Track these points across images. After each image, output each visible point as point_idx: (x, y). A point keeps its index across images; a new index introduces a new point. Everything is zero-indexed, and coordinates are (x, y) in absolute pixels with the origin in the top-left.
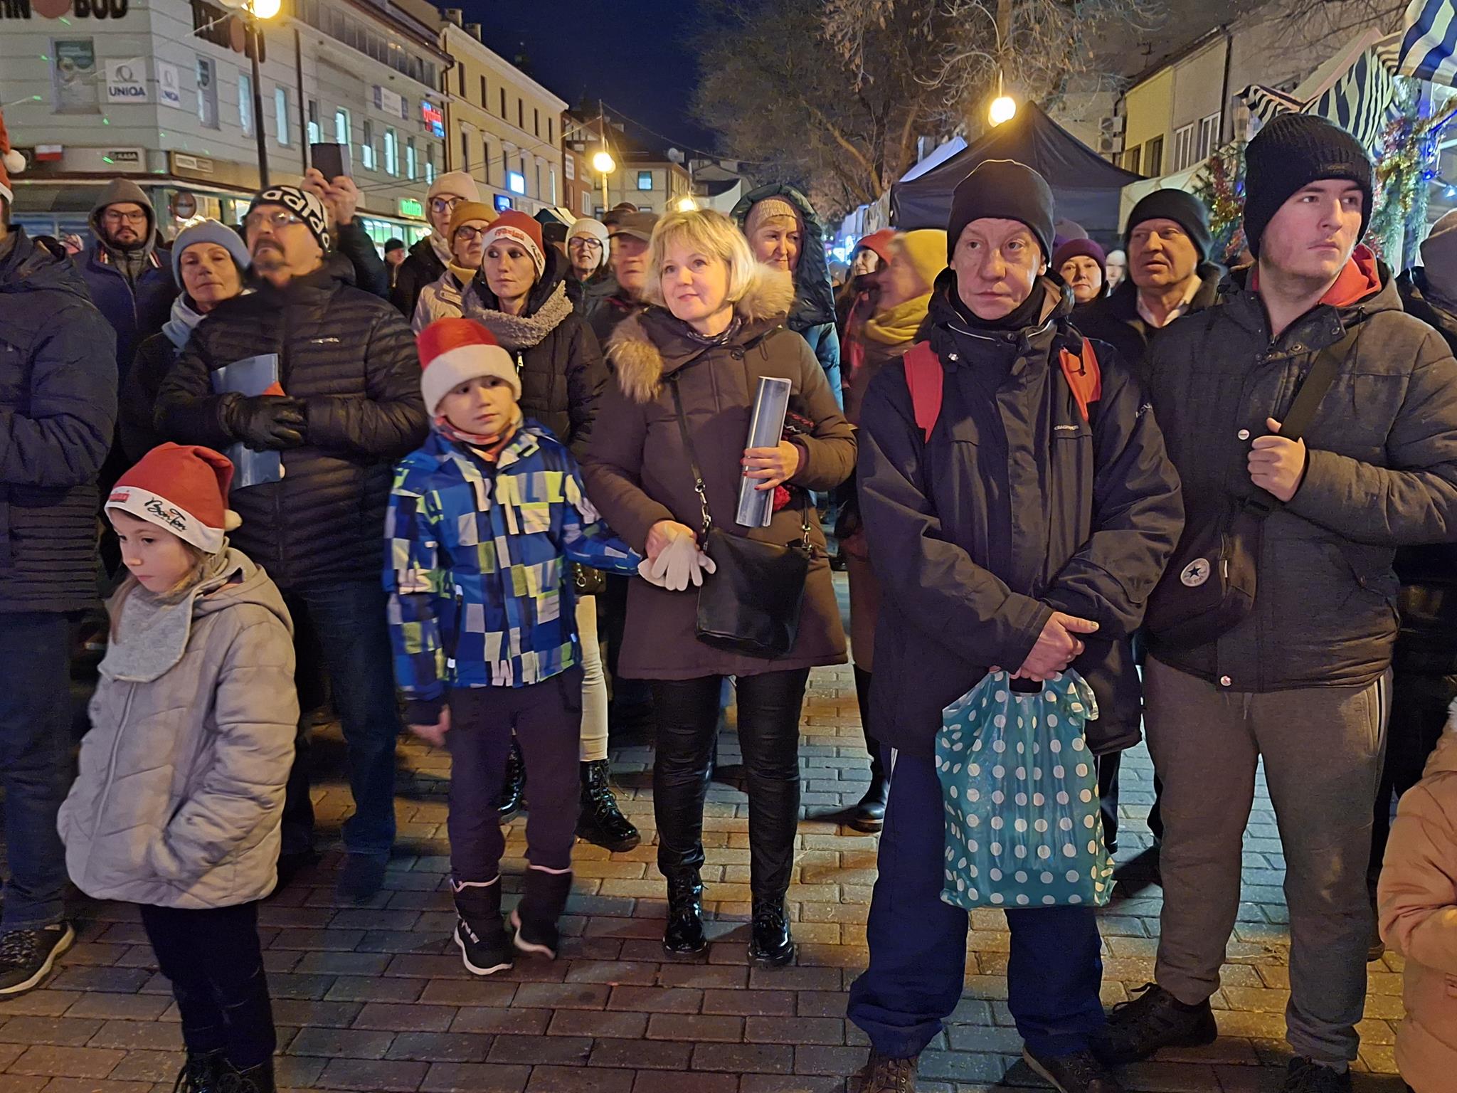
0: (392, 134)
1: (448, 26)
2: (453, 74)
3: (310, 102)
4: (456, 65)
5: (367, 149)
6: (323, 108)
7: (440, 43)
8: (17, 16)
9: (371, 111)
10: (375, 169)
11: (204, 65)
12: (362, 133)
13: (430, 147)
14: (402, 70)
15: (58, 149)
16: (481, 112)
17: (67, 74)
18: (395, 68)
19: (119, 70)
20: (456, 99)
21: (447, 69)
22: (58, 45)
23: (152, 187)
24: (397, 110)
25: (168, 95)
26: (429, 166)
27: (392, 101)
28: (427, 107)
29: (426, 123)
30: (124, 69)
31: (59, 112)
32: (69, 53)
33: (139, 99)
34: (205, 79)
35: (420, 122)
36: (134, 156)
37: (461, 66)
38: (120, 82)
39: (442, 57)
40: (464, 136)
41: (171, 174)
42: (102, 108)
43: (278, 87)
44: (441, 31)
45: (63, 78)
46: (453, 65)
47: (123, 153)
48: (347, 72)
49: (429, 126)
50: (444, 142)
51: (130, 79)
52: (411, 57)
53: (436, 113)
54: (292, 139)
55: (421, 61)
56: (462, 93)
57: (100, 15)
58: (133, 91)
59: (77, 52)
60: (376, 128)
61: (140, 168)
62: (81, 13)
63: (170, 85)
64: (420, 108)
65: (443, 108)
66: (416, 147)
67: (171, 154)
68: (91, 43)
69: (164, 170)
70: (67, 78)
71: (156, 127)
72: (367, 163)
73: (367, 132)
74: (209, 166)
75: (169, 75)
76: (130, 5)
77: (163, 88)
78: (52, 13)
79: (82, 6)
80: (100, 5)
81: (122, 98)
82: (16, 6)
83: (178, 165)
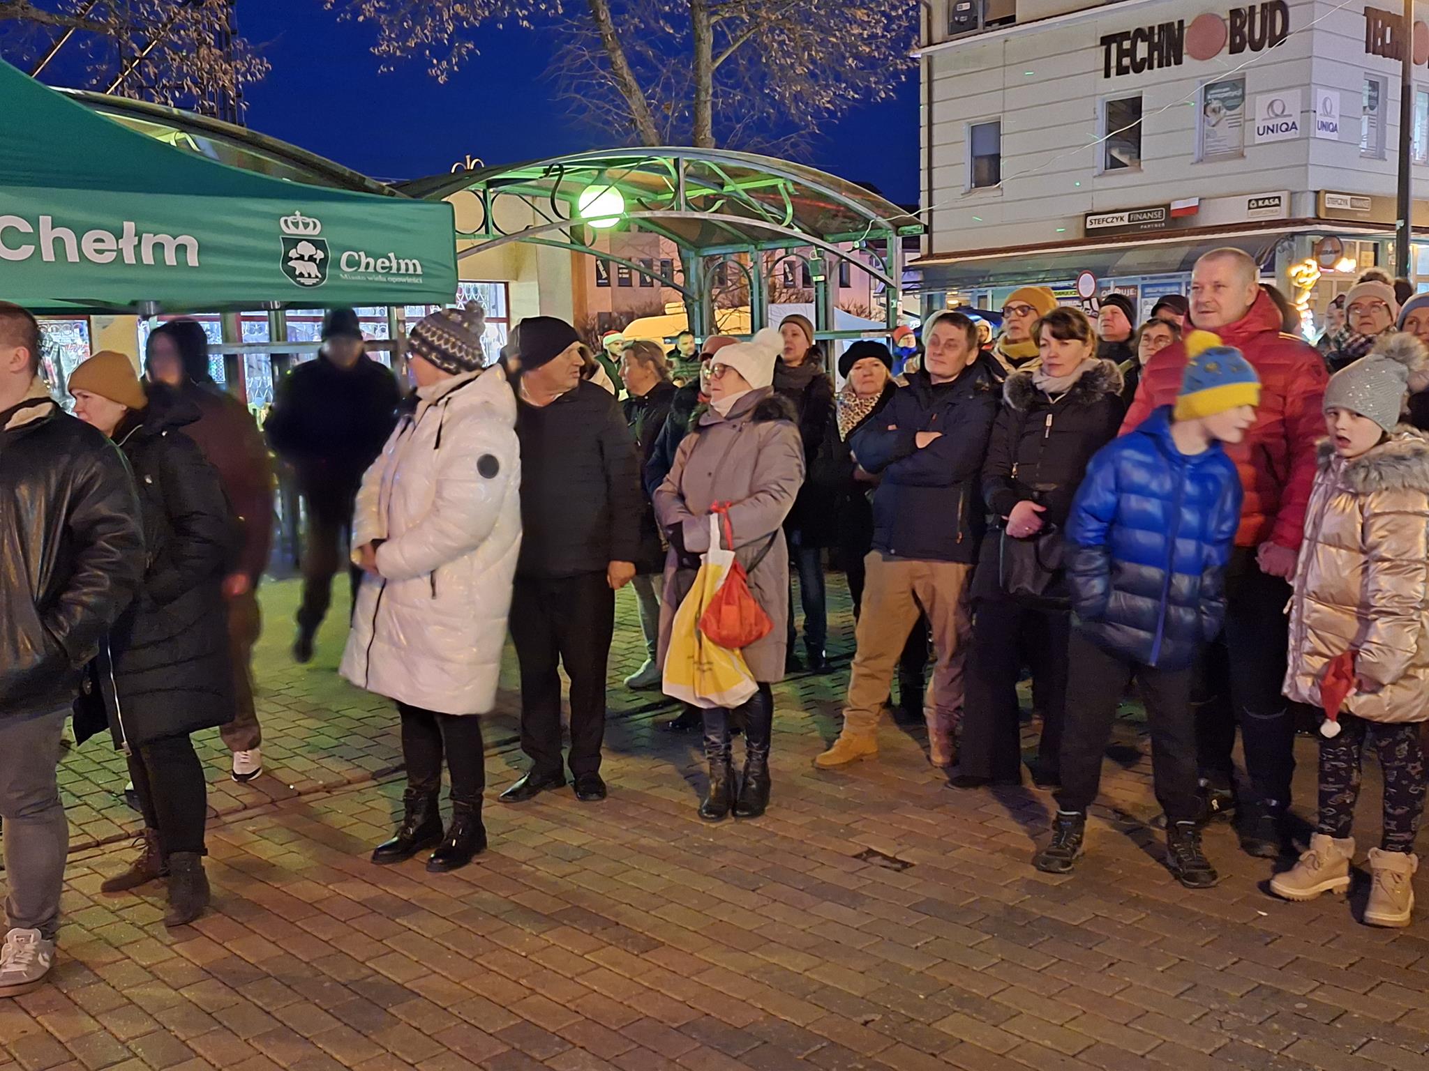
8: (1169, 64)
11: (1374, 85)
15: (1194, 202)
17: (1213, 119)
19: (1271, 105)
22: (1208, 88)
23: (1293, 234)
25: (1324, 126)
30: (1275, 104)
31: (1200, 161)
32: (1219, 96)
33: (1291, 134)
34: (1374, 102)
36: (1277, 201)
38: (1271, 118)
41: (1318, 217)
42: (1246, 152)
45: (1209, 123)
47: (1264, 199)
51: (1282, 115)
57: (1256, 47)
58: (1284, 127)
59: (1226, 93)
62: (1235, 49)
63: (1328, 114)
67: (1322, 194)
68: (1243, 80)
69: (1310, 214)
70: (1214, 122)
71: (1306, 165)
74: (1367, 204)
75: (1328, 102)
76: (1290, 30)
77: (1320, 118)
78: (1205, 54)
79: (1238, 41)
80: (1257, 36)
81: (1271, 137)
82: (1168, 53)
83: (1328, 206)
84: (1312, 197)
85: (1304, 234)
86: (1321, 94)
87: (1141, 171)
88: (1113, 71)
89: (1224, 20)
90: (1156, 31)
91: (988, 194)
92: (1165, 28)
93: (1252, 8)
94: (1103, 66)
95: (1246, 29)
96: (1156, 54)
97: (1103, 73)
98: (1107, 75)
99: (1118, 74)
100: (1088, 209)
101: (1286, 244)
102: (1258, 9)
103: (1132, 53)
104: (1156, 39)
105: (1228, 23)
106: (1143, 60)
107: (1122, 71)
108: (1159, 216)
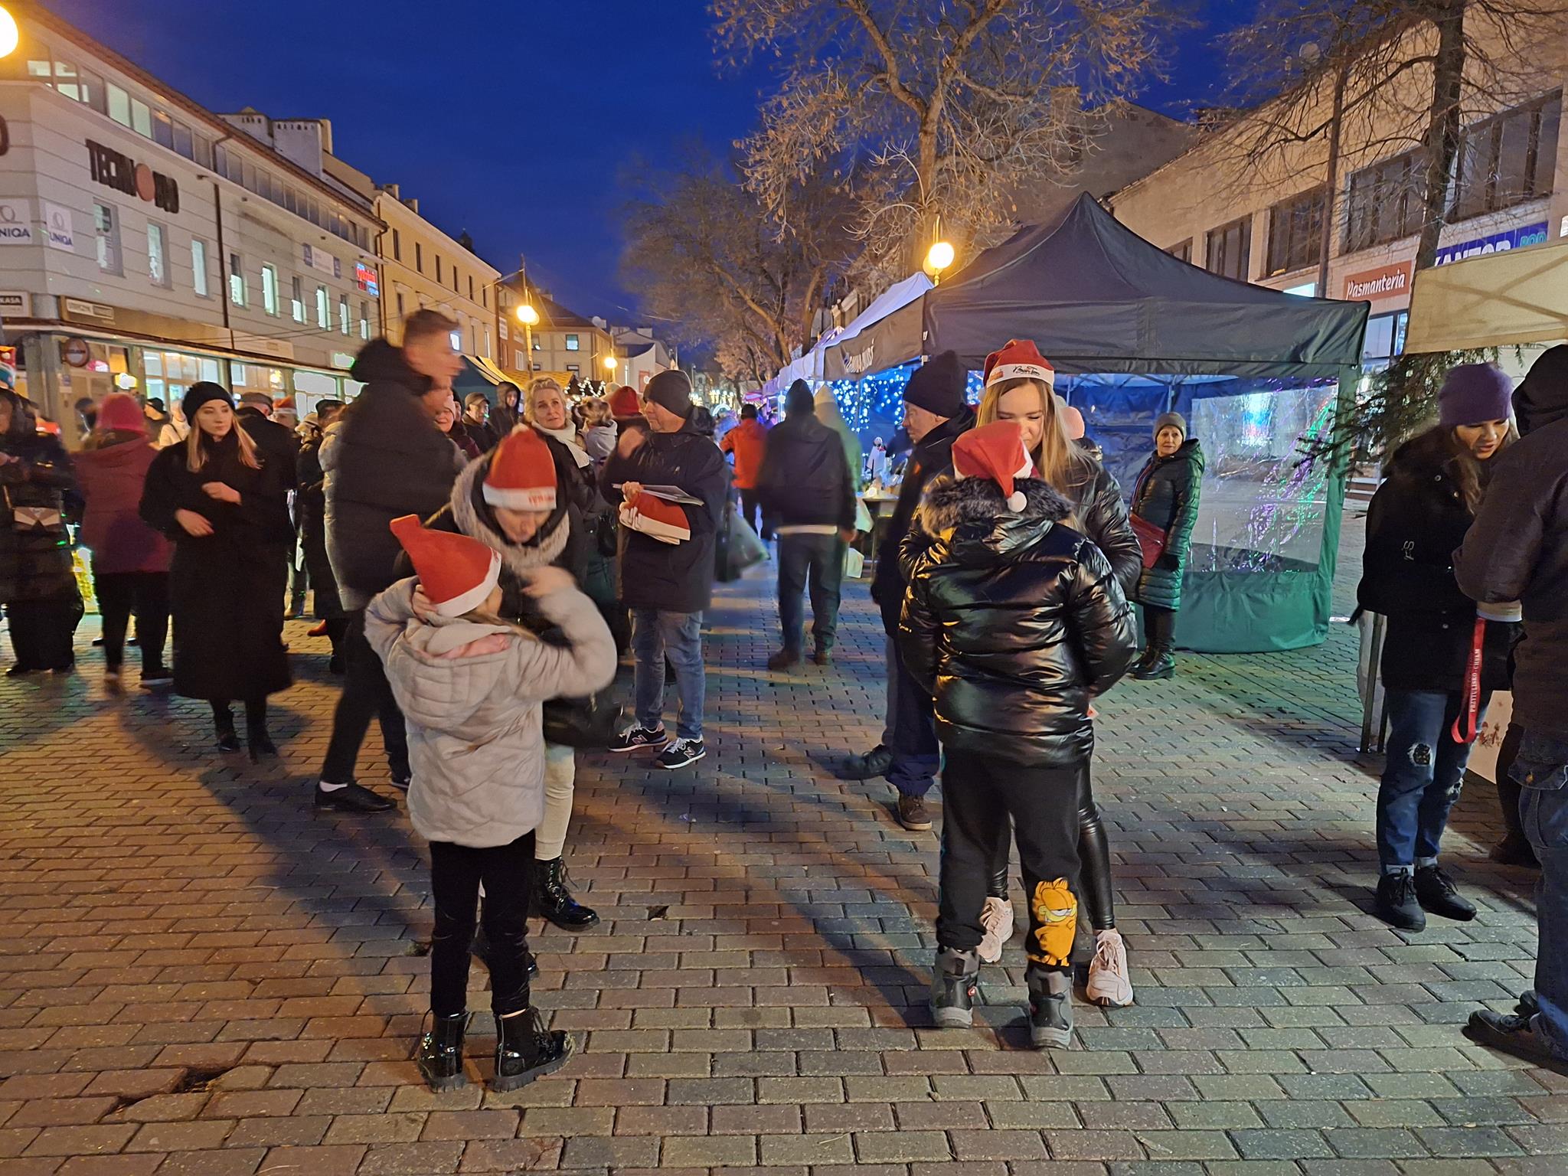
0: (323, 290)
1: (381, 195)
2: (388, 239)
3: (232, 256)
4: (390, 231)
5: (296, 304)
6: (246, 261)
7: (374, 210)
9: (301, 267)
10: (306, 322)
11: (106, 211)
12: (291, 288)
13: (364, 305)
14: (334, 232)
16: (417, 275)
18: (327, 230)
20: (390, 261)
21: (381, 233)
23: (39, 333)
24: (329, 269)
25: (57, 238)
26: (363, 322)
27: (323, 260)
28: (360, 267)
29: (359, 282)
33: (24, 240)
34: (108, 226)
35: (353, 281)
36: (17, 300)
37: (395, 232)
39: (376, 223)
40: (399, 296)
41: (62, 320)
43: (197, 239)
44: (375, 197)
46: (386, 231)
47: (5, 298)
48: (274, 229)
49: (364, 286)
50: (378, 300)
51: (12, 221)
52: (344, 219)
53: (370, 273)
54: (210, 290)
55: (354, 225)
56: (397, 257)
58: (16, 233)
60: (306, 284)
61: (25, 312)
63: (59, 228)
64: (354, 268)
65: (377, 269)
66: (349, 303)
67: (63, 299)
69: (53, 316)
71: (43, 271)
72: (297, 317)
73: (296, 287)
74: (109, 314)
76: (11, 142)
77: (51, 231)
83: (71, 310)
84: (53, 300)
85: (49, 333)
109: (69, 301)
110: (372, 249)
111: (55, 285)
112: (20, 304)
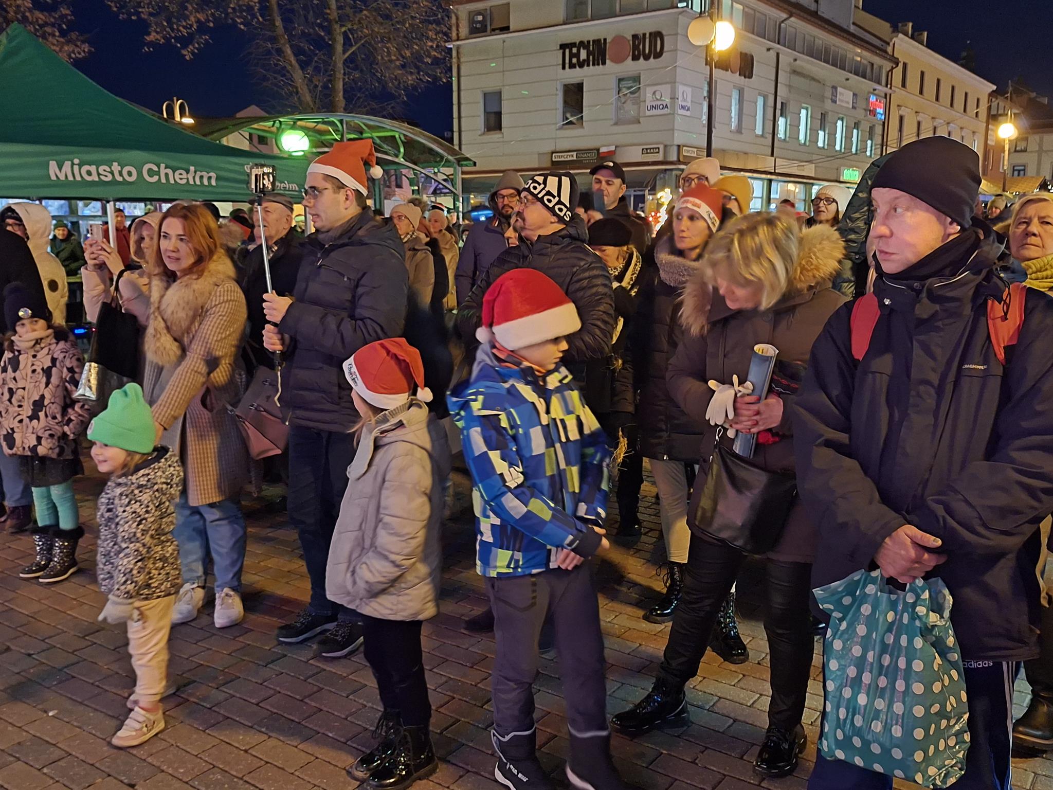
0: (842, 121)
1: (897, 36)
2: (898, 72)
3: (782, 103)
4: (901, 65)
5: (821, 133)
6: (791, 107)
7: (889, 50)
8: (598, 64)
9: (828, 105)
10: (826, 147)
12: (819, 122)
13: (872, 128)
14: (856, 74)
15: (613, 148)
16: (919, 98)
17: (623, 99)
18: (851, 73)
19: (654, 93)
20: (897, 90)
21: (891, 70)
22: (620, 80)
23: (666, 170)
24: (848, 103)
25: (683, 107)
26: (869, 142)
27: (845, 97)
28: (873, 99)
29: (870, 111)
30: (657, 93)
31: (616, 124)
32: (626, 85)
33: (666, 111)
35: (865, 110)
36: (657, 150)
37: (905, 65)
38: (654, 101)
39: (890, 60)
40: (901, 118)
41: (679, 160)
42: (641, 120)
43: (760, 94)
44: (891, 40)
45: (621, 101)
46: (897, 65)
47: (650, 149)
48: (813, 79)
49: (873, 113)
50: (884, 123)
51: (660, 99)
52: (865, 62)
53: (880, 102)
54: (766, 130)
55: (872, 65)
56: (904, 85)
57: (647, 58)
58: (661, 107)
59: (630, 84)
60: (830, 118)
61: (660, 157)
62: (635, 58)
63: (685, 100)
64: (868, 99)
65: (886, 98)
66: (860, 129)
67: (681, 147)
68: (639, 77)
69: (675, 158)
70: (623, 101)
71: (673, 130)
72: (820, 144)
73: (823, 121)
74: (705, 154)
75: (685, 94)
76: (665, 49)
77: (680, 103)
78: (619, 60)
79: (636, 53)
80: (647, 51)
81: (654, 112)
82: (598, 58)
83: (684, 154)
84: (675, 148)
85: (671, 170)
86: (681, 88)
87: (583, 128)
88: (567, 66)
89: (629, 41)
90: (591, 43)
91: (495, 136)
92: (597, 42)
93: (644, 35)
94: (561, 62)
95: (641, 47)
96: (591, 57)
97: (561, 66)
98: (564, 68)
99: (570, 67)
100: (553, 149)
101: (662, 175)
102: (648, 36)
103: (577, 55)
104: (591, 49)
105: (631, 42)
106: (584, 60)
107: (572, 66)
108: (593, 156)
109: (684, 148)
110: (884, 82)
111: (678, 139)
112: (658, 152)
